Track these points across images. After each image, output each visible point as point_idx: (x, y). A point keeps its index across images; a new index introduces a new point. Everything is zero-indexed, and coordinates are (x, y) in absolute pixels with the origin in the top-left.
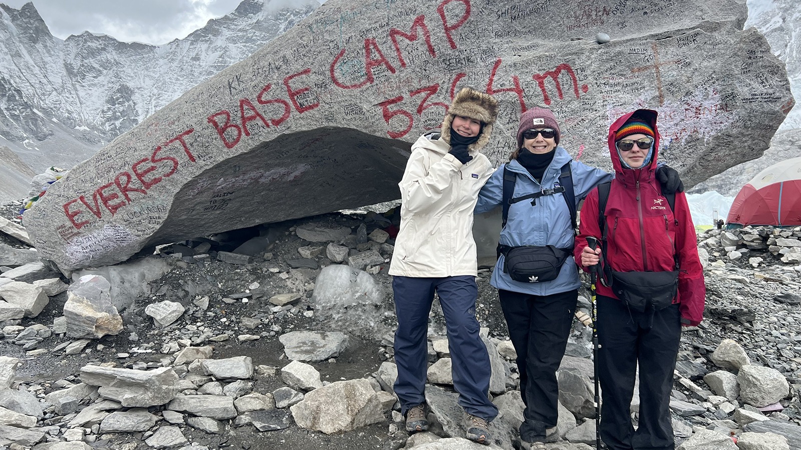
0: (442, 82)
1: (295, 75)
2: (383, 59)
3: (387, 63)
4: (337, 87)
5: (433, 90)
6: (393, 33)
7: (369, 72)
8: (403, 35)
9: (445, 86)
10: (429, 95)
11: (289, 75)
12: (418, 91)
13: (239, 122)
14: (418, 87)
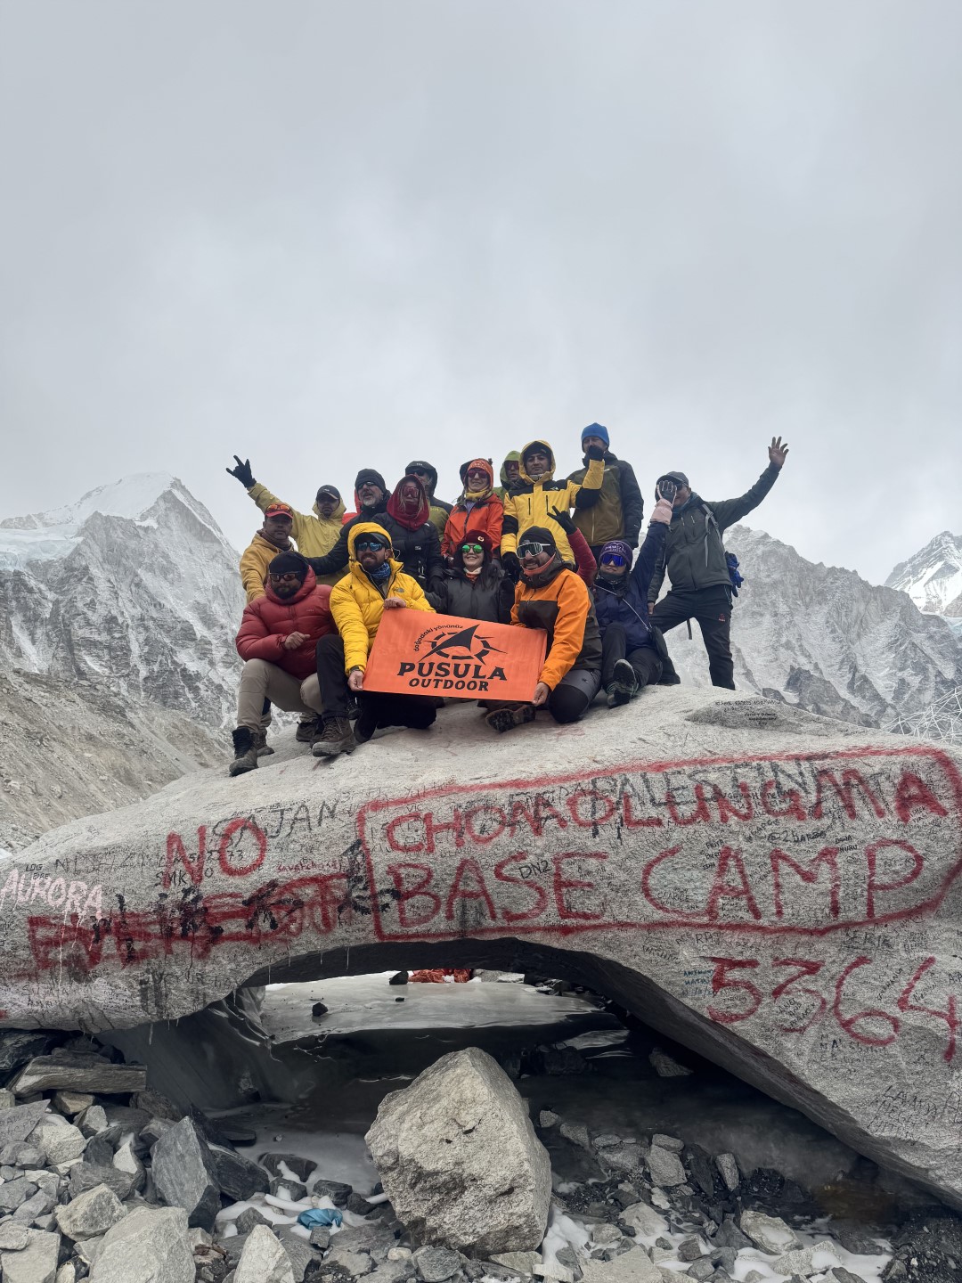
0: (831, 960)
1: (579, 854)
2: (747, 891)
3: (750, 899)
4: (647, 903)
5: (812, 968)
6: (776, 856)
7: (714, 901)
8: (796, 867)
9: (834, 969)
10: (804, 973)
11: (569, 852)
12: (786, 963)
13: (443, 892)
14: (790, 956)
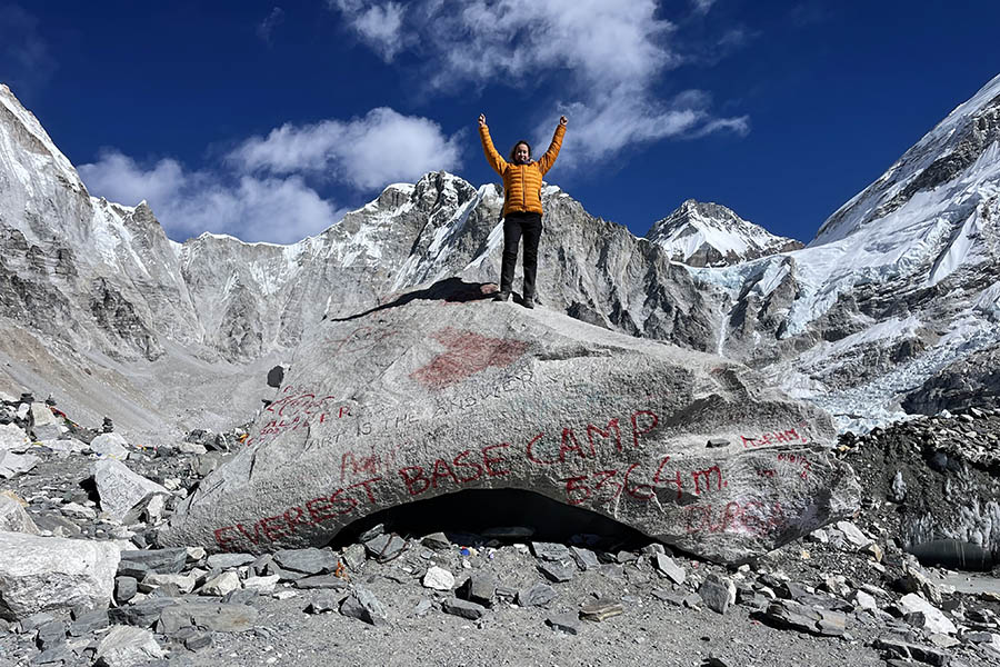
0: (621, 468)
1: (494, 447)
2: (577, 447)
3: (580, 450)
4: (531, 460)
5: (613, 474)
6: (589, 428)
7: (563, 454)
8: (598, 431)
9: (622, 471)
10: (608, 477)
11: (489, 446)
12: (600, 473)
13: (430, 477)
14: (601, 470)
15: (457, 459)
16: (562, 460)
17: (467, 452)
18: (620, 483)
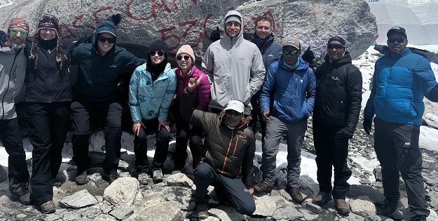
0: (199, 19)
1: (101, 10)
2: (164, 4)
3: (166, 6)
4: (131, 19)
5: (194, 24)
7: (154, 11)
9: (201, 21)
10: (191, 26)
11: (97, 10)
14: (185, 22)
15: (74, 23)
16: (154, 15)
17: (81, 17)
18: (201, 31)
